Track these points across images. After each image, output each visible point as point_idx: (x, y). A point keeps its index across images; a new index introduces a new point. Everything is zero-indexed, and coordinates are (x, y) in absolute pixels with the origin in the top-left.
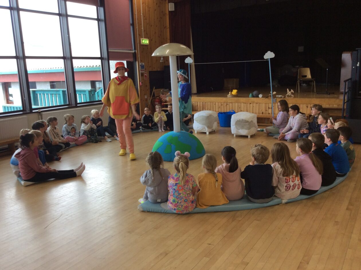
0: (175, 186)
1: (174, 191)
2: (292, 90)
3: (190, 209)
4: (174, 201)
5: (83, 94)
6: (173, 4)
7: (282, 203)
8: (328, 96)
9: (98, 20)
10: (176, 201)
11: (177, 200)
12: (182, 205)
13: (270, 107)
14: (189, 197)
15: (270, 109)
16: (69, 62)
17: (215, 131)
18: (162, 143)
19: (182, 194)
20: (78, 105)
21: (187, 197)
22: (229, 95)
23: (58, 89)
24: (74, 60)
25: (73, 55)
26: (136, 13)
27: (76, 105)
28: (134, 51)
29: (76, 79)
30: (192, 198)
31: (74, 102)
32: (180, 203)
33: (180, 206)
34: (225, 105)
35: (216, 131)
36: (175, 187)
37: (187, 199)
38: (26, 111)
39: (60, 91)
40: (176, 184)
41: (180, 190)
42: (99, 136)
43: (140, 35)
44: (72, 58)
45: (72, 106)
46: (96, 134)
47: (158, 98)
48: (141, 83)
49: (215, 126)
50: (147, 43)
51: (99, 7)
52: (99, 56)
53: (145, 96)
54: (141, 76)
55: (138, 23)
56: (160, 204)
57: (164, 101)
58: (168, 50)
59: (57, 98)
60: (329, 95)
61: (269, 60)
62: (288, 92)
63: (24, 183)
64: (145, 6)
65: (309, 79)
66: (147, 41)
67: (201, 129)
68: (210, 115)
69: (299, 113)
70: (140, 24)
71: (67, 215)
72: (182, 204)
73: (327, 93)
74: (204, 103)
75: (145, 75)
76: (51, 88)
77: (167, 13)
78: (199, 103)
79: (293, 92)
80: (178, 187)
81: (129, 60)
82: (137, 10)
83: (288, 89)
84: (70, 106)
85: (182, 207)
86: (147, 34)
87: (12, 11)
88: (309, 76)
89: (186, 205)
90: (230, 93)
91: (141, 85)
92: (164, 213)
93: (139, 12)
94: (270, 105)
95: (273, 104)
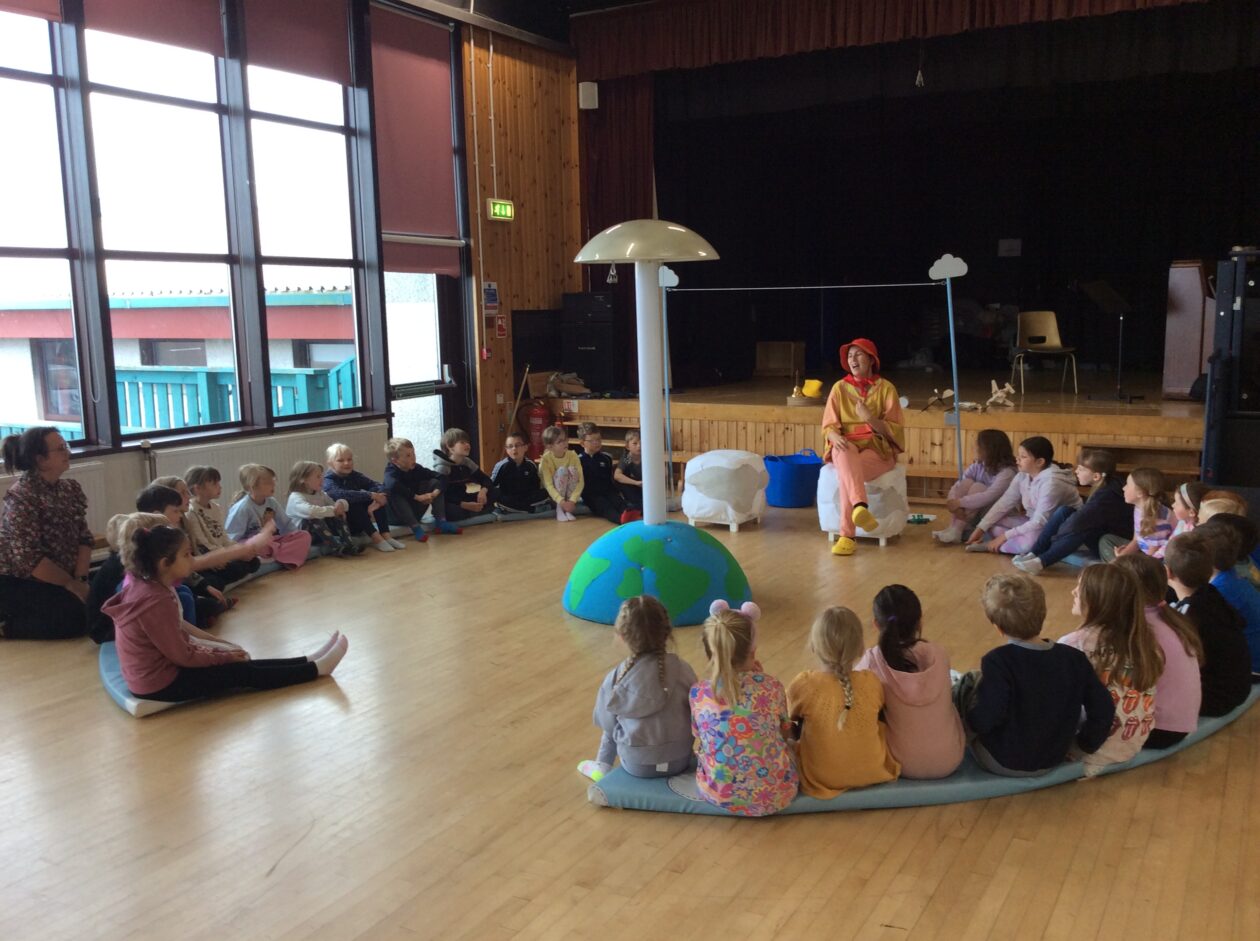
0: (721, 723)
1: (720, 741)
2: (1007, 385)
3: (779, 802)
4: (720, 775)
5: (283, 388)
6: (595, 87)
7: (1085, 777)
8: (1129, 407)
9: (348, 130)
10: (729, 777)
11: (731, 773)
12: (749, 788)
13: (937, 442)
14: (775, 760)
15: (937, 449)
16: (249, 275)
17: (756, 519)
18: (606, 564)
19: (748, 750)
20: (277, 425)
21: (766, 757)
22: (793, 396)
23: (191, 368)
24: (266, 269)
25: (266, 251)
26: (475, 113)
27: (268, 425)
28: (463, 241)
29: (270, 335)
30: (784, 763)
31: (264, 416)
32: (742, 782)
33: (744, 794)
34: (780, 432)
35: (759, 521)
36: (723, 727)
37: (767, 767)
38: (98, 444)
39: (199, 375)
40: (725, 715)
41: (740, 733)
42: (353, 534)
43: (484, 188)
44: (260, 260)
45: (256, 427)
46: (345, 528)
47: (542, 403)
48: (485, 350)
49: (758, 504)
50: (509, 215)
51: (350, 89)
52: (349, 256)
53: (498, 396)
54: (487, 326)
55: (479, 147)
56: (664, 780)
57: (563, 414)
58: (632, 245)
59: (185, 397)
60: (1131, 402)
61: (948, 283)
62: (996, 392)
63: (139, 705)
64: (504, 89)
65: (1053, 348)
66: (509, 208)
67: (711, 514)
68: (744, 466)
69: (1053, 465)
70: (485, 151)
71: (335, 824)
72: (750, 784)
73: (1122, 398)
74: (706, 424)
75: (500, 323)
76: (144, 362)
77: (574, 115)
78: (686, 424)
79: (1013, 391)
80: (734, 725)
81: (446, 271)
82: (477, 103)
83: (994, 383)
84: (246, 428)
85: (750, 794)
86: (507, 184)
87: (62, 91)
88: (1054, 339)
89: (762, 789)
90: (795, 390)
91: (485, 357)
92: (684, 813)
93: (483, 109)
94: (936, 435)
95: (949, 431)
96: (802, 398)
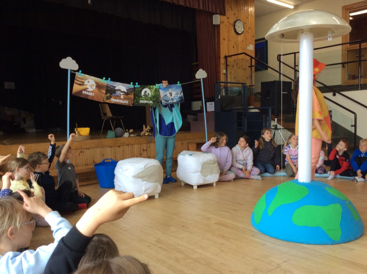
15: (145, 151)
83: (144, 126)
88: (110, 114)
94: (145, 146)
95: (149, 144)
96: (82, 136)
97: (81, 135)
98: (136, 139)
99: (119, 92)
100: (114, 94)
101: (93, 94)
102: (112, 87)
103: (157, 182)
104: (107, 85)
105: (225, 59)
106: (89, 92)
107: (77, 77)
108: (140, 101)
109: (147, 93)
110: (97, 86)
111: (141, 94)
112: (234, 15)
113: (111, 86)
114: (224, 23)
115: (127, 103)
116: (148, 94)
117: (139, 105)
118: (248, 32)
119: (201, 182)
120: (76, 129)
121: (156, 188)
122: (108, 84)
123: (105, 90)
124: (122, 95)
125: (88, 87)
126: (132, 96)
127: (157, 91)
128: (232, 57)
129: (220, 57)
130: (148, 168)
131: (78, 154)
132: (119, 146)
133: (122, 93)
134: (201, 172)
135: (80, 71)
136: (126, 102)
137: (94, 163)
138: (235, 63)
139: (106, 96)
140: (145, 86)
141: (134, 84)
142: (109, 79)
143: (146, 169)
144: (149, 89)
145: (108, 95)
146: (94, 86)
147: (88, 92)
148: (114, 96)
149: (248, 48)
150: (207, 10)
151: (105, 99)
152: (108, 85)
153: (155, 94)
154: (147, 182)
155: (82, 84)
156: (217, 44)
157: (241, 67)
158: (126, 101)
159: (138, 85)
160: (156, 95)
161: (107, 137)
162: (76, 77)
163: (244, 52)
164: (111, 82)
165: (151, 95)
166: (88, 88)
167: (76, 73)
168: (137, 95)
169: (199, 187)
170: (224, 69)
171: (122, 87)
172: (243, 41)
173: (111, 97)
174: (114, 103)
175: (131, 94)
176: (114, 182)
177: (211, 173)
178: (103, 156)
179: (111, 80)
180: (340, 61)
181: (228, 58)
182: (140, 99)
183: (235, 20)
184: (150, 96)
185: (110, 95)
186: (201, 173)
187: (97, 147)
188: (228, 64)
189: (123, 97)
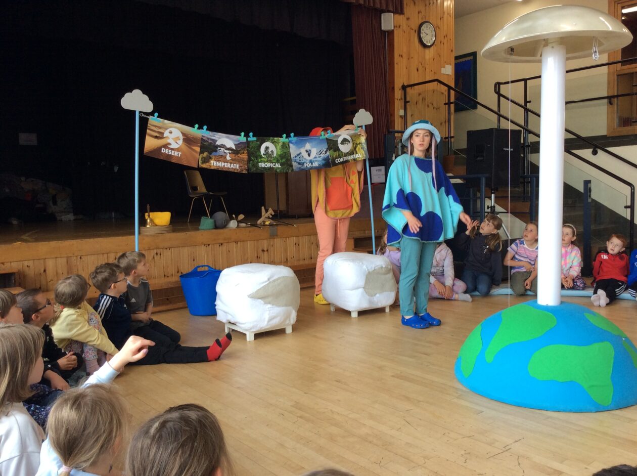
2: (270, 209)
15: (266, 253)
22: (148, 226)
62: (263, 215)
90: (148, 220)
94: (265, 244)
95: (272, 240)
96: (157, 227)
97: (156, 225)
98: (250, 232)
99: (222, 149)
100: (214, 153)
101: (180, 153)
102: (210, 141)
103: (289, 306)
104: (201, 137)
105: (403, 92)
106: (172, 149)
107: (150, 124)
108: (260, 164)
109: (270, 151)
110: (184, 140)
111: (260, 151)
112: (419, 13)
113: (208, 138)
114: (401, 27)
115: (237, 168)
116: (272, 151)
117: (259, 171)
118: (444, 44)
119: (365, 306)
120: (146, 214)
121: (288, 316)
122: (203, 136)
123: (198, 146)
124: (228, 154)
125: (169, 141)
126: (245, 156)
127: (285, 146)
128: (415, 87)
129: (393, 88)
130: (274, 281)
131: (151, 258)
132: (222, 244)
133: (226, 151)
134: (364, 288)
135: (156, 114)
136: (235, 167)
137: (178, 272)
138: (421, 97)
139: (201, 155)
140: (265, 138)
141: (247, 135)
142: (205, 127)
143: (270, 283)
144: (273, 143)
145: (205, 154)
146: (180, 139)
147: (170, 151)
148: (215, 156)
149: (443, 71)
150: (372, 5)
151: (200, 161)
152: (204, 139)
153: (284, 153)
154: (273, 305)
155: (160, 136)
156: (389, 64)
157: (430, 105)
158: (235, 165)
159: (253, 136)
160: (286, 153)
161: (200, 228)
162: (148, 125)
163: (436, 78)
164: (208, 132)
165: (277, 154)
166: (170, 144)
167: (148, 117)
168: (254, 154)
169: (362, 313)
170: (401, 109)
171: (226, 141)
172: (434, 59)
173: (211, 158)
174: (215, 168)
175: (243, 153)
176: (215, 305)
177: (382, 289)
178: (194, 260)
179: (207, 130)
180: (605, 95)
181: (408, 89)
182: (259, 160)
183: (420, 22)
184: (275, 155)
185: (209, 155)
186: (365, 290)
187: (184, 245)
188: (408, 100)
189: (230, 159)
